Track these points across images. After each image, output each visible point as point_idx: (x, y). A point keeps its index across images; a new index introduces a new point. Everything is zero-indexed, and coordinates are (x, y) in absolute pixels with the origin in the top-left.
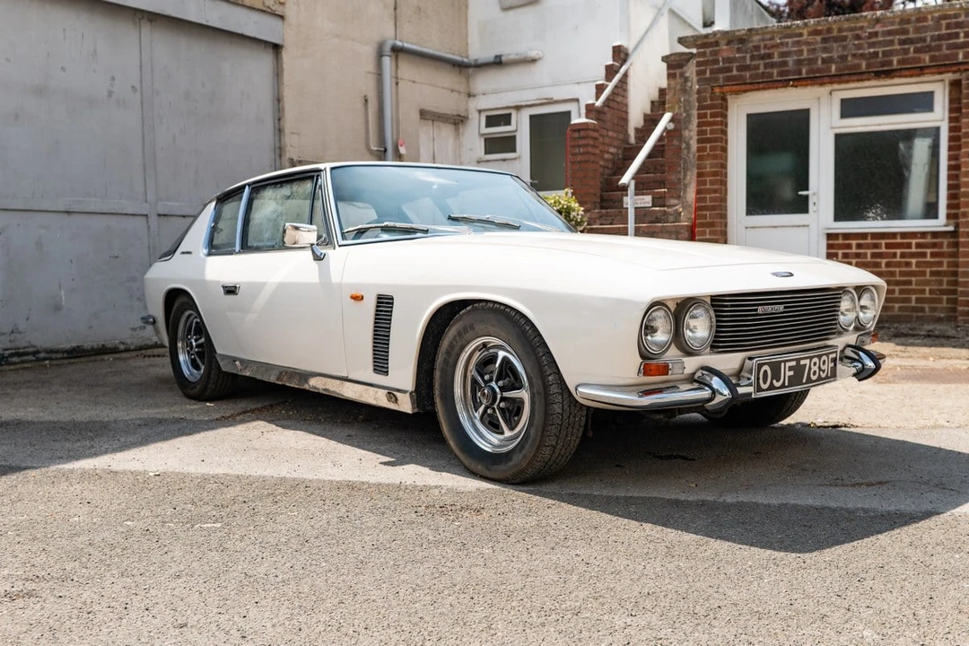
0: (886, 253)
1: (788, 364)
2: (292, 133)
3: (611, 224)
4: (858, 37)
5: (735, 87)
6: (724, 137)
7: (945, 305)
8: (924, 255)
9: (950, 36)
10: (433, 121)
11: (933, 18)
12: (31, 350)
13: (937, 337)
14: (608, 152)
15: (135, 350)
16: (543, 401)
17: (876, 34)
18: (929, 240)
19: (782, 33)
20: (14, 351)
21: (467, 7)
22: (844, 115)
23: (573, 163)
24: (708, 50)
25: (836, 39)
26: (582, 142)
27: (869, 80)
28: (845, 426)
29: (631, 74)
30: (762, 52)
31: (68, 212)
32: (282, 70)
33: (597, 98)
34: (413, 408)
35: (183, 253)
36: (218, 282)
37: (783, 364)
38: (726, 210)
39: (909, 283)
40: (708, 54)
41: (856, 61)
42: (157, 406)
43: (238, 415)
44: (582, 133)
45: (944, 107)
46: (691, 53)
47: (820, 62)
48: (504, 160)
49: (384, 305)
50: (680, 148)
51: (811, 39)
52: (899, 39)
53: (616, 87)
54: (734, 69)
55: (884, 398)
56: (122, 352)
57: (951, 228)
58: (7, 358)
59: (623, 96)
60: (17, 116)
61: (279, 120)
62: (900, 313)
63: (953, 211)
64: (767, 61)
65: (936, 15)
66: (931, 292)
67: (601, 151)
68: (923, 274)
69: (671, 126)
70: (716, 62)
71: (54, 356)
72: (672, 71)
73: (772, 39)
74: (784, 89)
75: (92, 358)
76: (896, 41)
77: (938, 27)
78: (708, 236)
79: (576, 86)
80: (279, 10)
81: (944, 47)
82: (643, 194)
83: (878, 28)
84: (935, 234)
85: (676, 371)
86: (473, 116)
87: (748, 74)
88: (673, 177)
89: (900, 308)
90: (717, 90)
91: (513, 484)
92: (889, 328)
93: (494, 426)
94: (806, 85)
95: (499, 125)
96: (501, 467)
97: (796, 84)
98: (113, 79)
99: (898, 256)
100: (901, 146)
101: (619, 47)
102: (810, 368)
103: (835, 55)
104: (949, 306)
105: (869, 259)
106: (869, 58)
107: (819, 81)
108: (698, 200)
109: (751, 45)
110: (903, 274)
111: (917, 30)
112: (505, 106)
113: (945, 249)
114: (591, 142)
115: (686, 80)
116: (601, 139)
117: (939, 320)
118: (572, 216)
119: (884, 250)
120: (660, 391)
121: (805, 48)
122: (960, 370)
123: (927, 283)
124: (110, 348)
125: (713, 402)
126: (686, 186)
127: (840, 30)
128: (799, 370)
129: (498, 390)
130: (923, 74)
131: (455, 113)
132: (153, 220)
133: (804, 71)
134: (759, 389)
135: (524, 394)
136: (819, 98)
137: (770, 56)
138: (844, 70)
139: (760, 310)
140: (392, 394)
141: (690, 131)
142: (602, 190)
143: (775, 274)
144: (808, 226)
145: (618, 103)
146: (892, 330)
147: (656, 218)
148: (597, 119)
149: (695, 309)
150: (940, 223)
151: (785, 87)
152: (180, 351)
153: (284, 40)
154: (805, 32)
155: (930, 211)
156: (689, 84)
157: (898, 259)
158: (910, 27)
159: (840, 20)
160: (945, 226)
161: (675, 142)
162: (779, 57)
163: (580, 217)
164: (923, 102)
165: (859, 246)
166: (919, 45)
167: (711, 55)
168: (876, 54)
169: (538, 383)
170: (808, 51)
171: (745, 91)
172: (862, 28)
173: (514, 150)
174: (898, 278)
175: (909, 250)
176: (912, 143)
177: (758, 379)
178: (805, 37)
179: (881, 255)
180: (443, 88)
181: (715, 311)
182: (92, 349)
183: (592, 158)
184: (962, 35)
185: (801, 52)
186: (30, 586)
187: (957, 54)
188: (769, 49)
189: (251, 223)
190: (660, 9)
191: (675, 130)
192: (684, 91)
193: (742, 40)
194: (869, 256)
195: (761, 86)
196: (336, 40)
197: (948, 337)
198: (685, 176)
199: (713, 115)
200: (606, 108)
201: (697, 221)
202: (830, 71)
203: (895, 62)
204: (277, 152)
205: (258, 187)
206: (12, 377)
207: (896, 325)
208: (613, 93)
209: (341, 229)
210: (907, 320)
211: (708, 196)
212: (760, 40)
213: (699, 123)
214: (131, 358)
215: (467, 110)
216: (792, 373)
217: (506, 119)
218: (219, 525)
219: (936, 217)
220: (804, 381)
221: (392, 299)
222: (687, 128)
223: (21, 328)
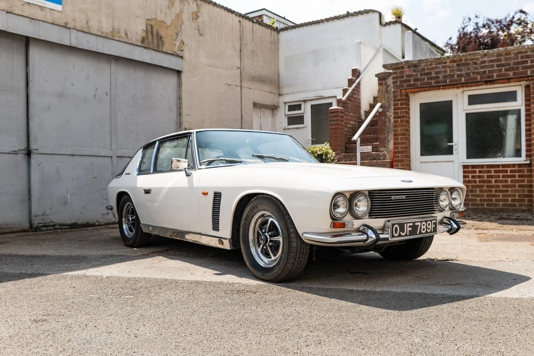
0: (494, 175)
1: (408, 225)
2: (186, 115)
3: (350, 161)
4: (475, 63)
5: (413, 90)
6: (408, 115)
7: (526, 203)
8: (514, 176)
9: (523, 62)
10: (260, 108)
11: (514, 53)
12: (51, 224)
13: (521, 219)
14: (350, 124)
15: (104, 225)
16: (288, 241)
17: (485, 62)
18: (517, 168)
19: (435, 62)
20: (43, 224)
21: (278, 50)
22: (470, 103)
23: (330, 129)
24: (398, 71)
25: (465, 65)
26: (335, 119)
27: (482, 85)
28: (452, 260)
29: (362, 83)
30: (426, 72)
31: (72, 155)
32: (182, 83)
33: (344, 96)
34: (231, 247)
35: (126, 174)
36: (142, 188)
37: (406, 224)
38: (410, 153)
39: (507, 191)
40: (398, 73)
41: (475, 76)
42: (111, 249)
43: (150, 254)
44: (335, 114)
45: (522, 99)
46: (390, 73)
47: (456, 76)
48: (298, 128)
49: (217, 196)
50: (385, 122)
51: (451, 65)
52: (497, 64)
53: (353, 90)
54: (412, 80)
55: (480, 248)
56: (97, 226)
57: (528, 162)
58: (40, 228)
59: (358, 95)
60: (49, 108)
61: (180, 108)
62: (503, 207)
63: (529, 153)
64: (429, 76)
65: (516, 51)
66: (519, 196)
67: (345, 123)
68: (515, 186)
69: (381, 110)
70: (403, 77)
71: (63, 227)
72: (381, 82)
73: (431, 65)
74: (438, 90)
75: (82, 229)
76: (495, 65)
77: (516, 57)
78: (400, 167)
79: (335, 90)
80: (180, 53)
81: (520, 68)
82: (367, 145)
83: (486, 59)
84: (520, 165)
85: (349, 226)
86: (282, 105)
87: (419, 83)
88: (382, 136)
89: (503, 205)
90: (403, 91)
91: (274, 282)
92: (496, 215)
93: (267, 255)
94: (449, 88)
95: (295, 110)
96: (269, 274)
97: (444, 88)
98: (97, 89)
99: (501, 177)
100: (501, 119)
101: (355, 69)
102: (421, 227)
103: (464, 73)
104: (529, 203)
105: (485, 178)
106: (481, 74)
107: (456, 86)
108: (395, 148)
109: (420, 68)
110: (503, 186)
111: (506, 59)
112: (298, 100)
113: (526, 173)
114: (340, 119)
115: (388, 86)
116: (345, 117)
117: (524, 211)
118: (328, 157)
119: (493, 174)
120: (341, 235)
121: (448, 70)
122: (528, 236)
123: (517, 191)
124: (91, 224)
125: (368, 242)
126: (388, 141)
127: (466, 60)
128: (414, 228)
129: (268, 237)
130: (510, 82)
131: (272, 104)
132: (115, 159)
133: (448, 81)
134: (393, 236)
135: (280, 239)
136: (457, 95)
137: (430, 74)
138: (469, 80)
139: (393, 197)
140: (221, 240)
141: (390, 112)
142: (346, 143)
143: (403, 181)
144: (453, 161)
145: (355, 98)
146: (498, 216)
147: (374, 158)
148: (343, 107)
149: (359, 197)
150: (522, 160)
151: (439, 89)
152: (124, 222)
153: (182, 68)
154: (448, 61)
155: (518, 153)
156: (389, 88)
157: (501, 179)
158: (502, 58)
159: (466, 55)
160: (525, 161)
161: (383, 118)
162: (435, 74)
163: (333, 157)
164: (512, 96)
165: (480, 172)
166: (507, 67)
167: (400, 73)
168: (485, 72)
169: (285, 232)
170: (450, 71)
171: (418, 92)
172: (477, 59)
173: (303, 123)
174: (501, 189)
175: (507, 174)
176: (507, 118)
177: (392, 231)
178: (448, 64)
179: (492, 177)
180: (266, 91)
181: (370, 198)
182: (82, 224)
183: (340, 127)
184: (529, 62)
185: (446, 71)
186: (45, 318)
187: (527, 72)
188: (430, 70)
189: (158, 159)
190: (378, 50)
191: (383, 112)
192: (387, 92)
193: (415, 66)
194: (485, 177)
195: (426, 89)
196: (210, 68)
197: (527, 220)
198: (388, 135)
199: (401, 104)
200: (348, 101)
201: (394, 159)
202: (461, 81)
203: (495, 76)
204: (179, 124)
205: (162, 141)
206: (42, 237)
207: (501, 214)
208: (352, 93)
209: (200, 161)
210: (507, 211)
211: (400, 146)
212: (424, 66)
213: (394, 108)
214: (100, 229)
215: (278, 103)
216: (411, 229)
217: (298, 107)
218: (132, 297)
219: (520, 156)
220: (418, 233)
221: (221, 194)
222: (389, 111)
223: (47, 213)
